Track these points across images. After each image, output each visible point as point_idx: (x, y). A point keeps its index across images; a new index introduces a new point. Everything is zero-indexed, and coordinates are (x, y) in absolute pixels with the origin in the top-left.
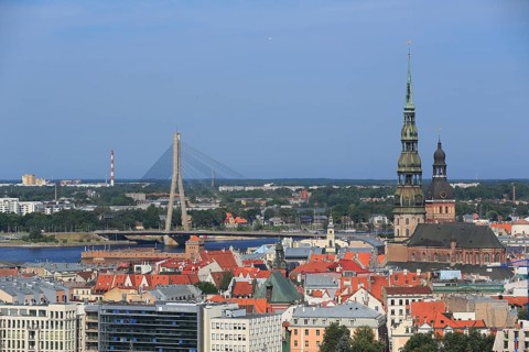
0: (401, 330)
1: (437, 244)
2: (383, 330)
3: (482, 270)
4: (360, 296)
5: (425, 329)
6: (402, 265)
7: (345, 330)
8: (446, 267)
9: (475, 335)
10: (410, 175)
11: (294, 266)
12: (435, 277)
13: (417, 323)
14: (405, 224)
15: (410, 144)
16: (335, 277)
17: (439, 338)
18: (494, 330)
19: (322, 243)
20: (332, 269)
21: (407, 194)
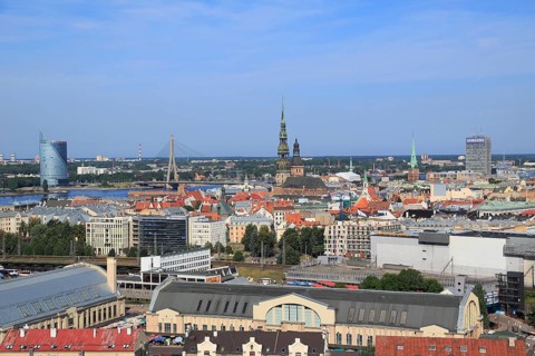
0: (281, 227)
1: (296, 187)
2: (272, 227)
3: (318, 198)
4: (262, 211)
5: (292, 226)
6: (280, 197)
7: (255, 227)
8: (301, 197)
9: (315, 228)
10: (283, 154)
11: (229, 198)
12: (296, 202)
13: (289, 223)
14: (281, 177)
15: (283, 140)
16: (249, 203)
17: (299, 230)
18: (324, 226)
19: (241, 187)
20: (248, 199)
21: (282, 163)
